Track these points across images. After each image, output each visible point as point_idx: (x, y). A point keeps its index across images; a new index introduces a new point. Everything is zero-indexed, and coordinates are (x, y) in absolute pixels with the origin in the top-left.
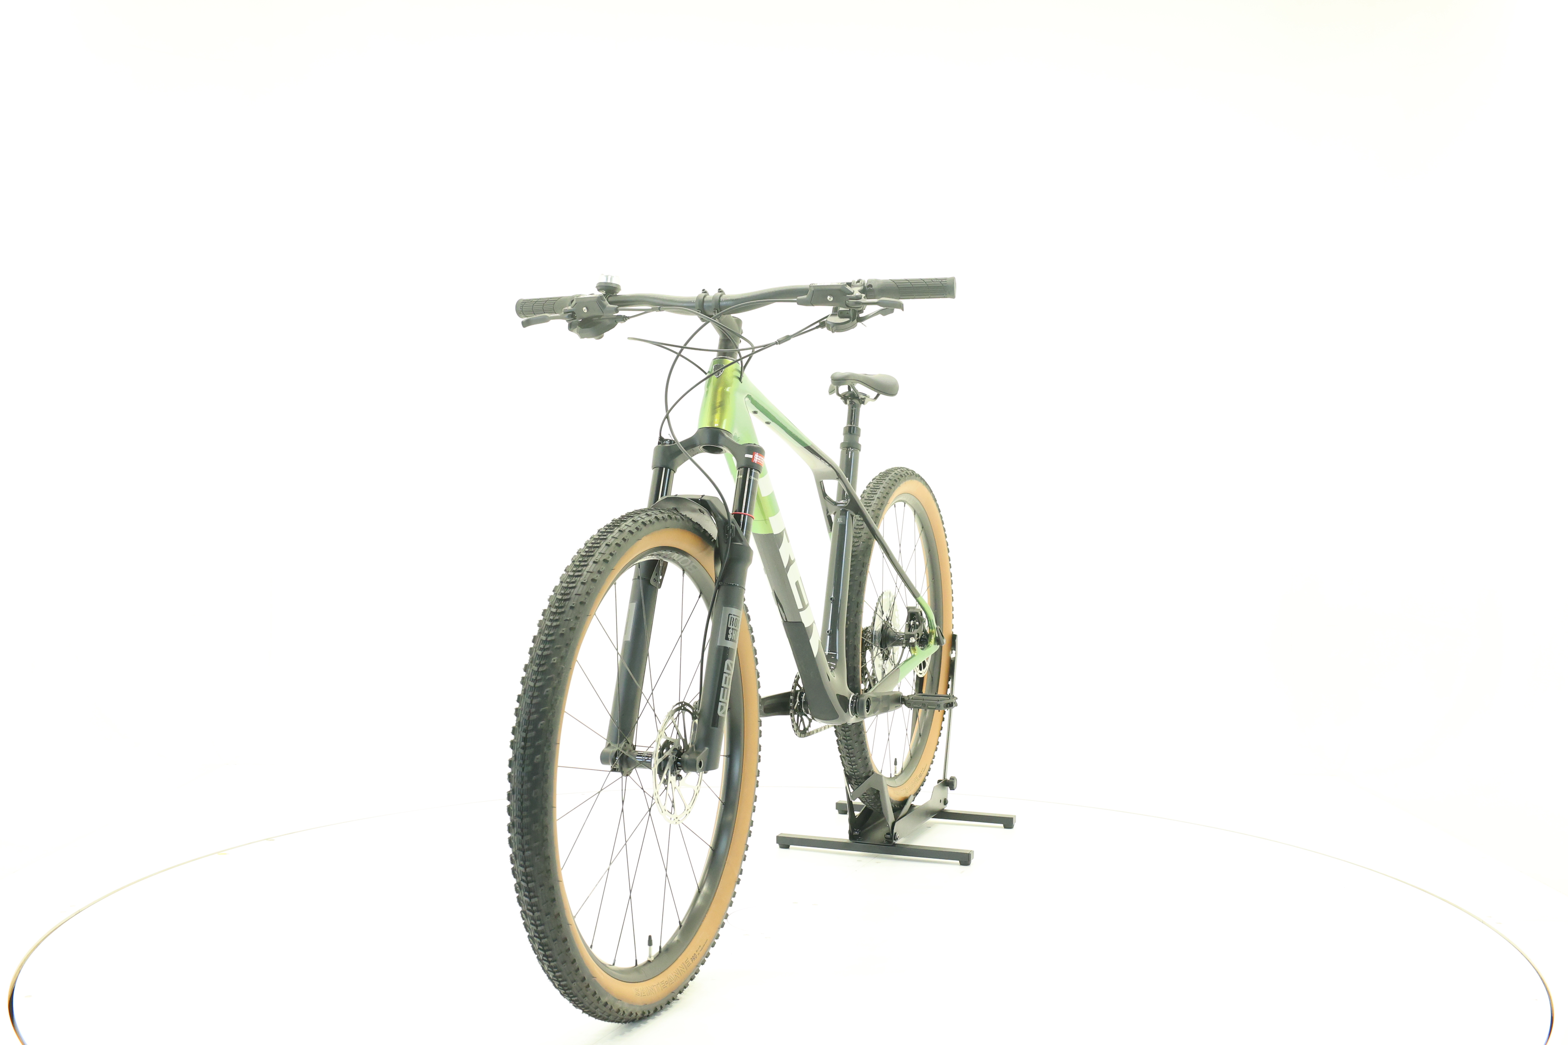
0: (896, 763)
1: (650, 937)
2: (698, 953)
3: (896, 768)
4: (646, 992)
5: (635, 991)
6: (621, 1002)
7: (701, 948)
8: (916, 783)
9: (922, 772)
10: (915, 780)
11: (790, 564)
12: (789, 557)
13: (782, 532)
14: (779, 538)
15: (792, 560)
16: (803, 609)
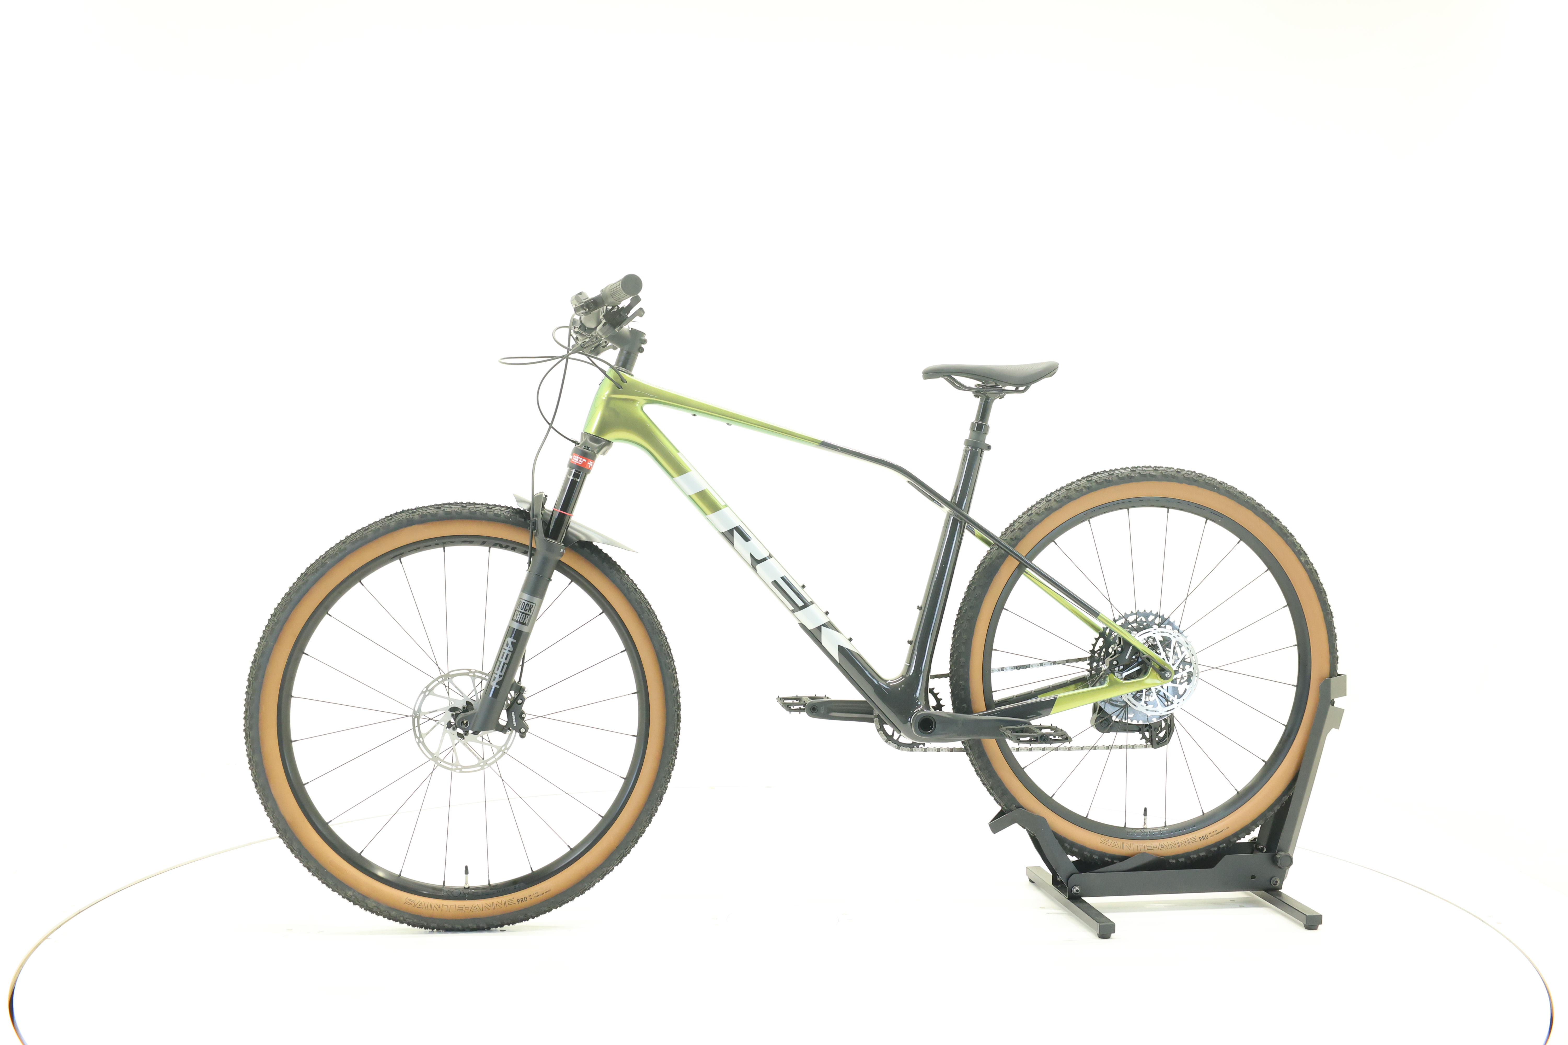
0: (1145, 813)
1: (466, 867)
2: (530, 897)
3: (1145, 819)
4: (426, 906)
5: (407, 900)
6: (375, 902)
7: (537, 895)
8: (1189, 844)
9: (1214, 833)
10: (1189, 839)
11: (756, 562)
12: (751, 555)
13: (733, 529)
14: (729, 535)
15: (759, 558)
16: (797, 608)
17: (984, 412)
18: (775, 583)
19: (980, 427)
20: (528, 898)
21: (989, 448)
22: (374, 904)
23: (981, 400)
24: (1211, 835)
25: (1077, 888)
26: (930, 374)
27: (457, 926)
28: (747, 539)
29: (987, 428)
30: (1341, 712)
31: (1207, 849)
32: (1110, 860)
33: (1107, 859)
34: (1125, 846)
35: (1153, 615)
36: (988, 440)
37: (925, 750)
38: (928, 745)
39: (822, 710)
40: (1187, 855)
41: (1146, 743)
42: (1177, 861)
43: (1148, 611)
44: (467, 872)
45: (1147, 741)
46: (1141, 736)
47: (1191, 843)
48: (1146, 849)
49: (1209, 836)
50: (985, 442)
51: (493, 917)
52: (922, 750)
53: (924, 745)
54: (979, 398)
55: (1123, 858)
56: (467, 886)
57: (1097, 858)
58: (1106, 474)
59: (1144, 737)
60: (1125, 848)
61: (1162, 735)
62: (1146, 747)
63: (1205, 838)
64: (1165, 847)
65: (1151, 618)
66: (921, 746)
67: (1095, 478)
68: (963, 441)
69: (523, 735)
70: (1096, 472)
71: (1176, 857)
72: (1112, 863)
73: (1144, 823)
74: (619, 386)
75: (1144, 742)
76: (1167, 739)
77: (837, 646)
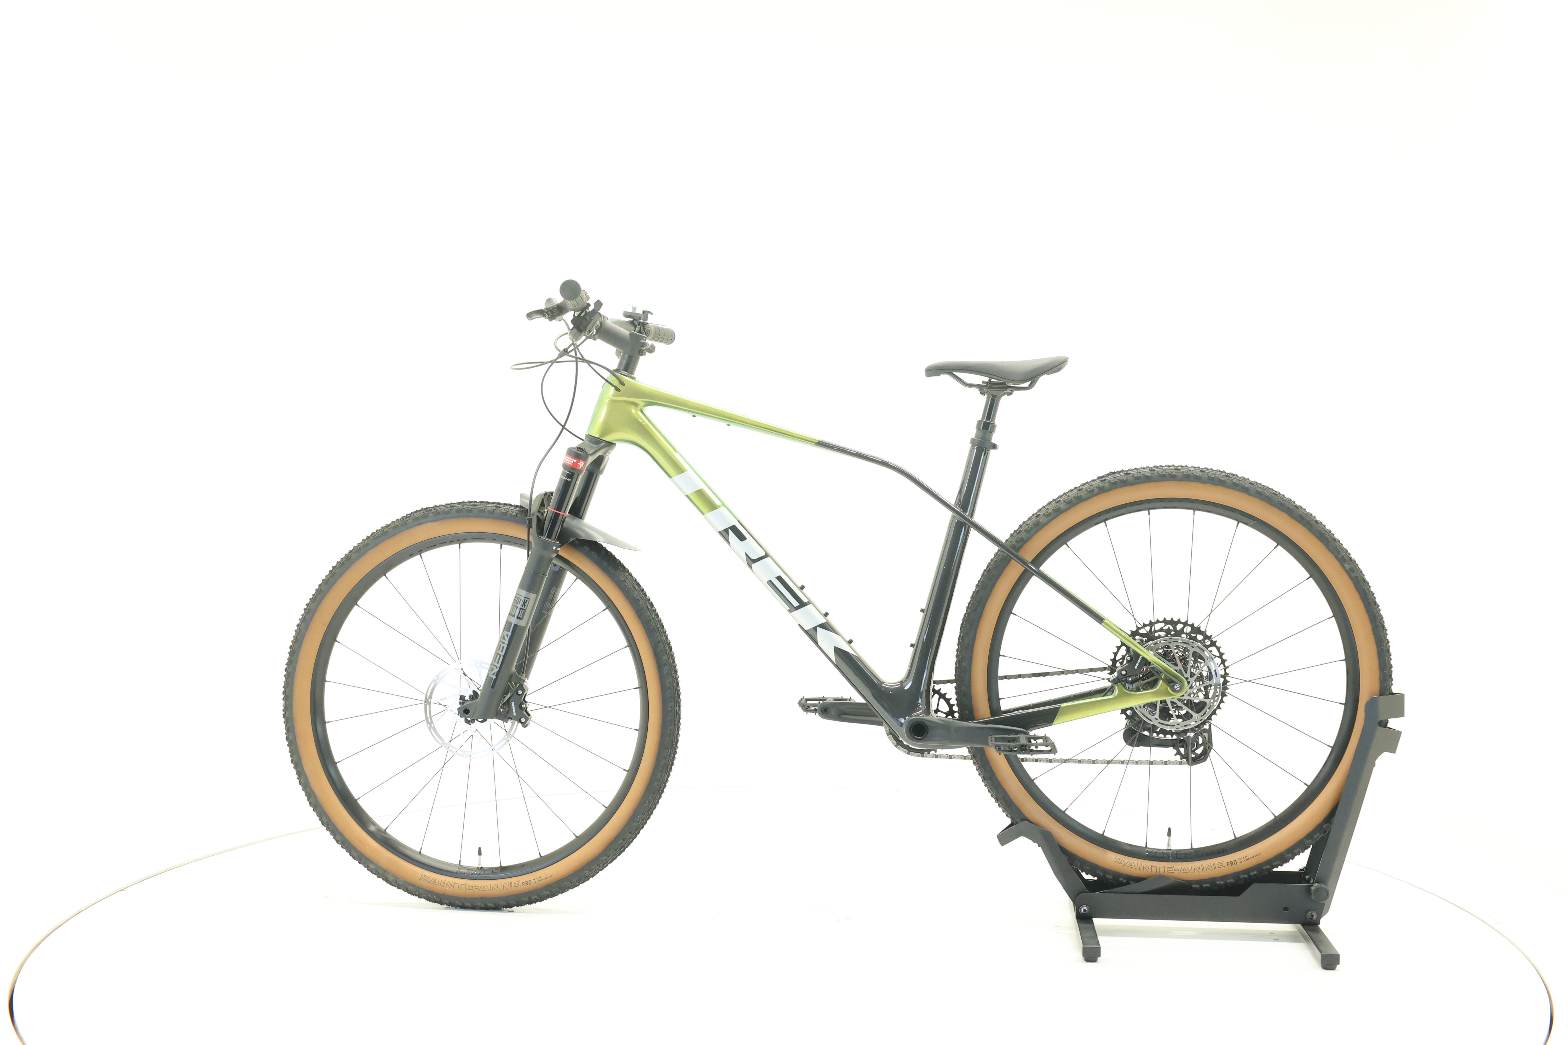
1: (480, 849)
2: (535, 881)
3: (1169, 840)
4: (440, 883)
5: (423, 876)
6: (393, 876)
7: (541, 879)
8: (1216, 869)
9: (1243, 859)
10: (1216, 864)
11: (751, 561)
12: (746, 554)
13: (728, 528)
14: (724, 534)
15: (754, 558)
16: (792, 609)
17: (991, 410)
18: (770, 583)
19: (987, 425)
20: (532, 881)
21: (995, 446)
22: (393, 878)
23: (988, 398)
24: (1240, 861)
25: (1085, 908)
26: (934, 371)
27: (467, 904)
28: (742, 538)
29: (994, 426)
30: (1397, 735)
31: (1236, 875)
32: (1125, 881)
33: (1121, 879)
34: (1142, 867)
35: (1182, 623)
36: (995, 439)
37: (937, 757)
38: (939, 751)
39: (833, 712)
40: (1212, 881)
41: (1181, 759)
42: (1201, 887)
43: (1176, 619)
44: (480, 853)
45: (1182, 757)
46: (1175, 751)
47: (1218, 868)
48: (1166, 871)
49: (1238, 861)
50: (992, 442)
51: (500, 898)
52: (933, 757)
53: (936, 751)
54: (986, 395)
55: (1138, 880)
56: (480, 867)
57: (1111, 877)
58: (1122, 474)
59: (1179, 753)
60: (1142, 869)
61: (1199, 751)
62: (1180, 763)
63: (1233, 863)
64: (1188, 871)
65: (1179, 626)
66: (933, 752)
67: (1110, 477)
68: (969, 440)
69: (524, 725)
70: (1113, 472)
71: (1200, 882)
72: (1128, 883)
73: (1168, 844)
74: (617, 389)
75: (1178, 758)
76: (1204, 756)
77: (835, 647)
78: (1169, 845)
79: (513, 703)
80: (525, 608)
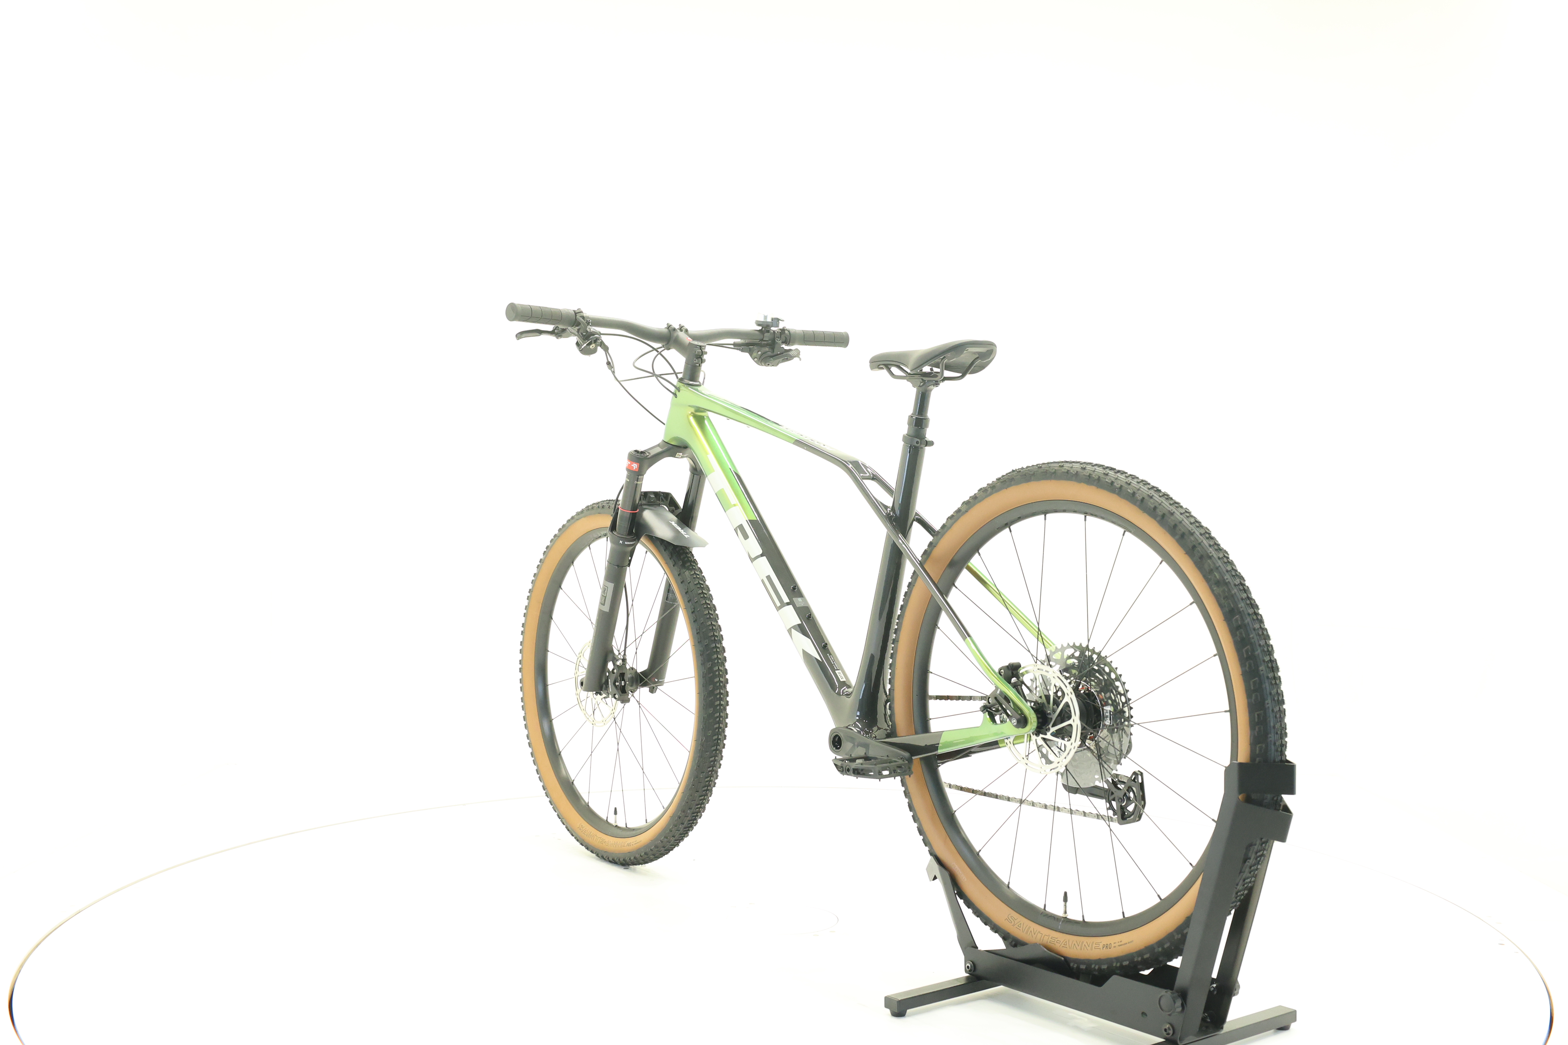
1: (617, 807)
4: (588, 834)
5: (580, 826)
7: (636, 843)
8: (1092, 949)
9: (1118, 944)
10: (1095, 944)
11: (751, 560)
12: (748, 553)
13: (737, 527)
14: (737, 532)
15: (754, 556)
16: (778, 608)
17: (921, 403)
18: (764, 581)
19: (921, 420)
20: (631, 844)
21: (931, 443)
22: (568, 824)
24: (1115, 945)
25: (969, 965)
26: (875, 364)
28: (746, 536)
30: (1289, 815)
31: (1109, 961)
34: (1030, 931)
35: (1090, 650)
36: (929, 435)
40: (1089, 963)
41: (1113, 815)
42: (1078, 967)
43: (1084, 645)
45: (1115, 813)
46: (1107, 804)
47: (1093, 948)
48: (1049, 941)
55: (1020, 944)
56: (615, 824)
59: (1111, 807)
60: (1028, 933)
61: (1131, 808)
62: (1113, 820)
63: (1108, 947)
64: (1068, 946)
71: (1078, 961)
73: (1063, 909)
74: (675, 395)
75: (1111, 813)
76: (1137, 815)
77: (803, 650)
78: (1065, 912)
79: (609, 680)
80: (605, 595)
